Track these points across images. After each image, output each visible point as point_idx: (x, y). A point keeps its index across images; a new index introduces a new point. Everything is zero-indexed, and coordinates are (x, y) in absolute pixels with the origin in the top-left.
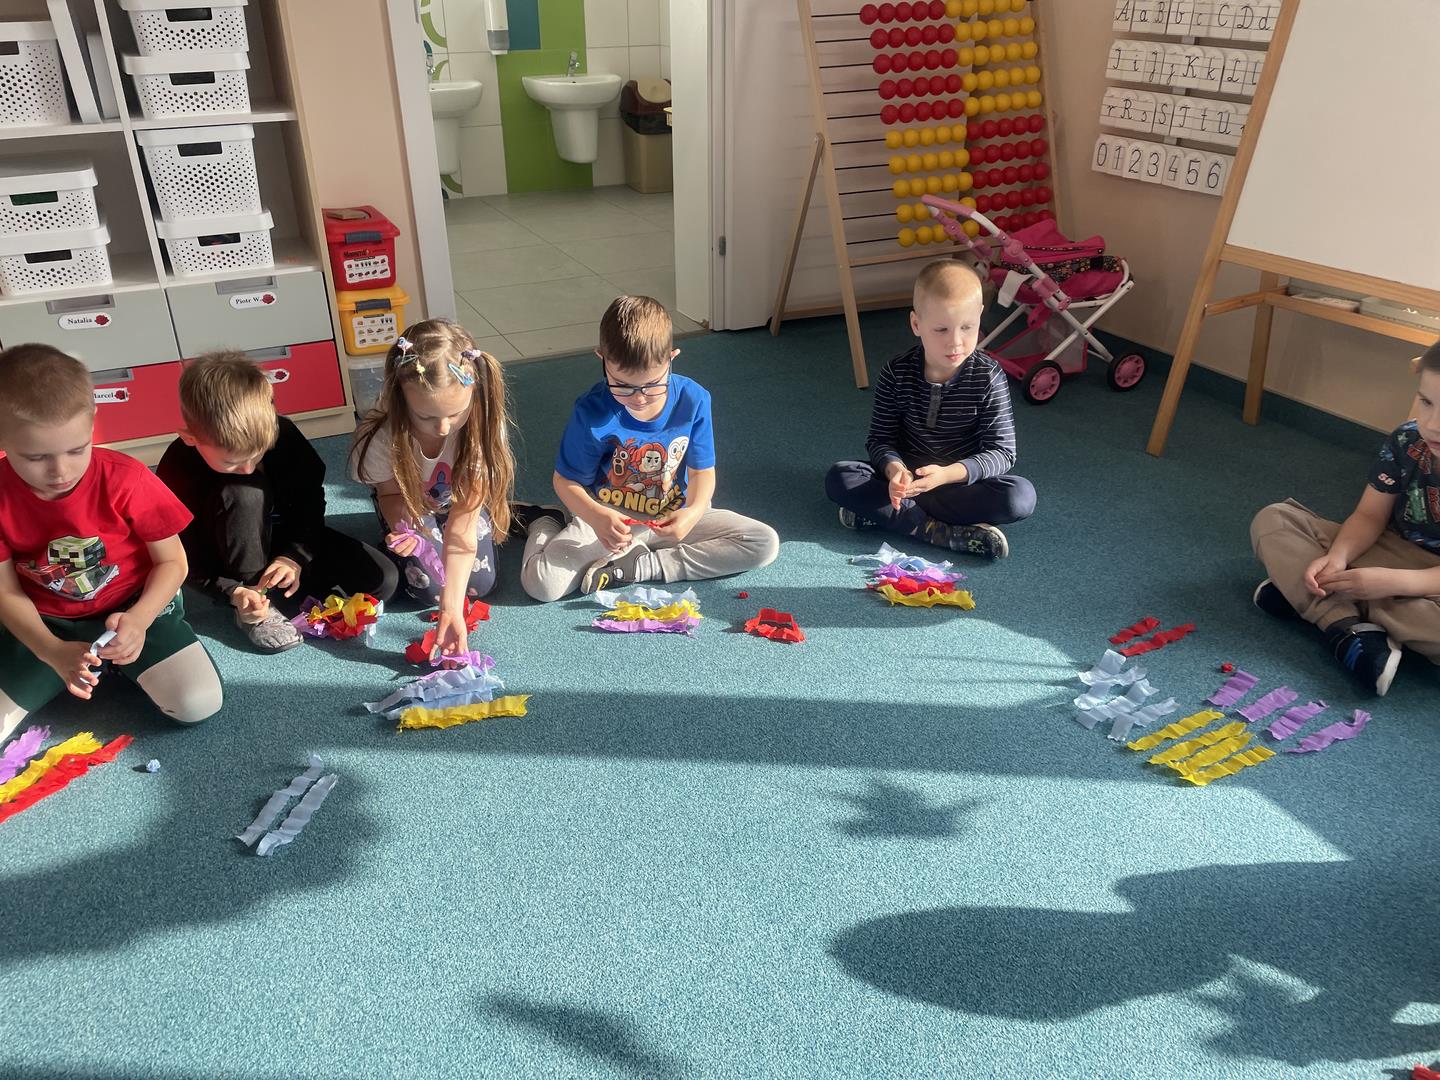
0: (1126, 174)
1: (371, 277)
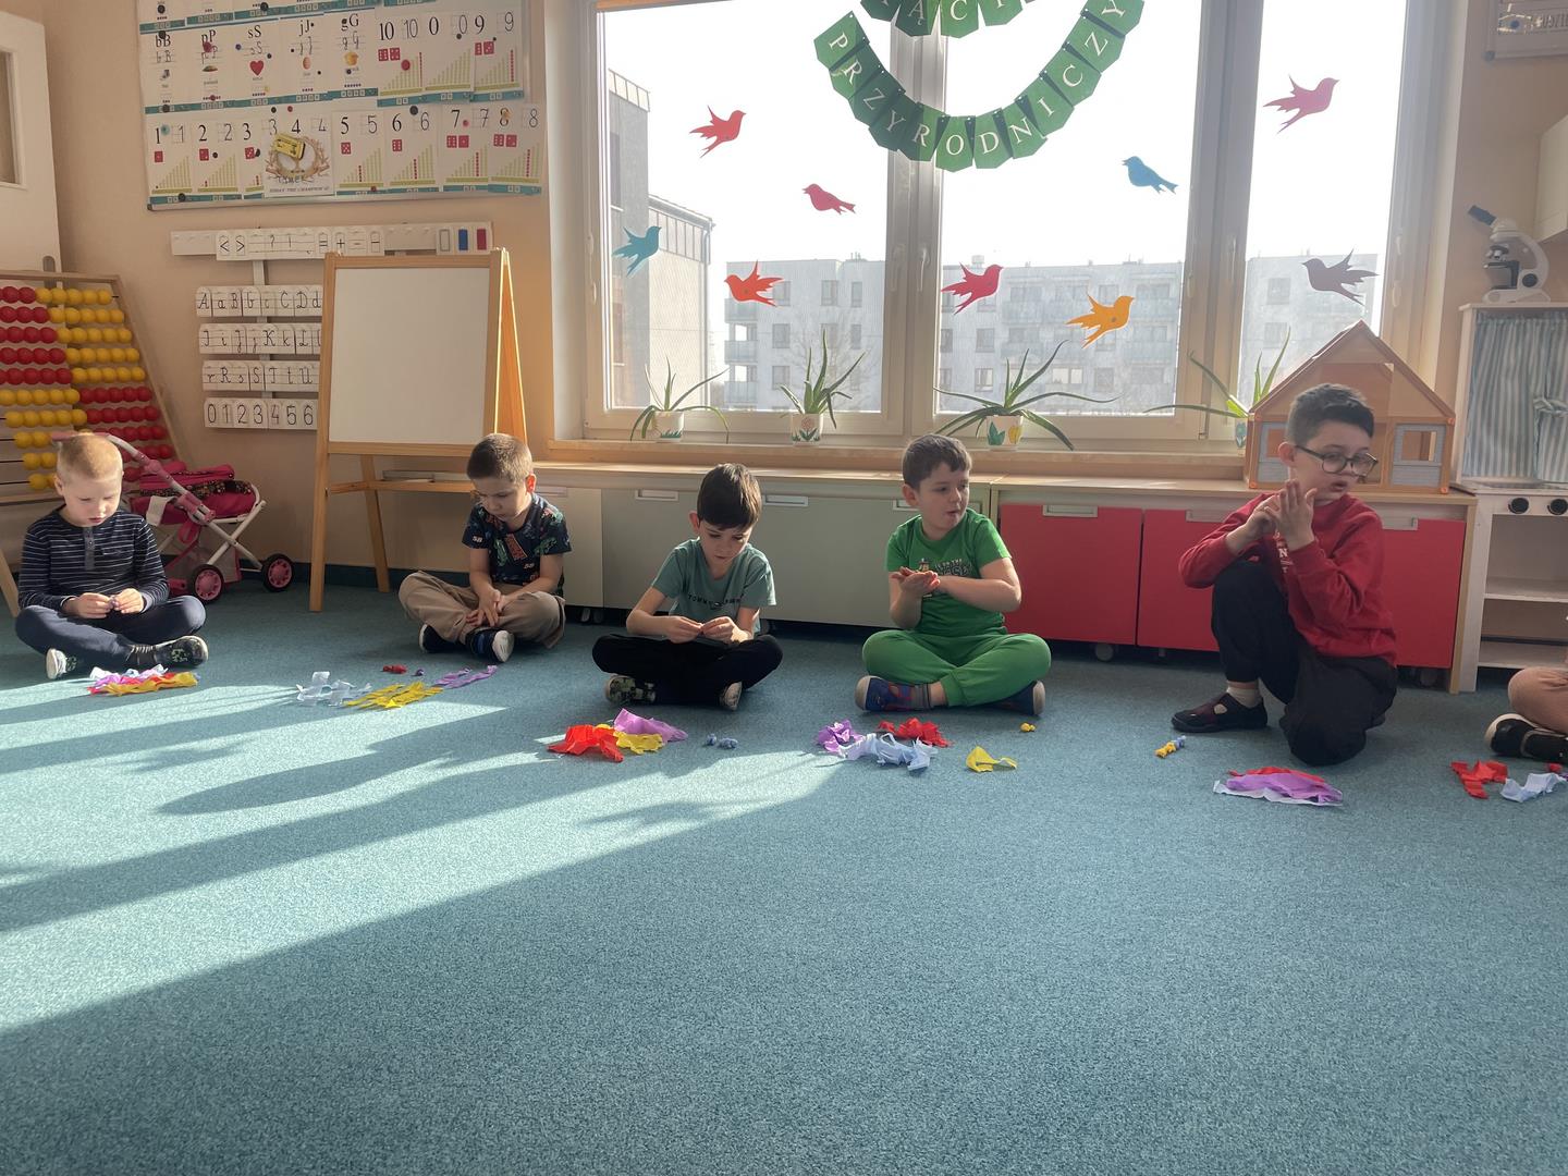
0: (237, 425)
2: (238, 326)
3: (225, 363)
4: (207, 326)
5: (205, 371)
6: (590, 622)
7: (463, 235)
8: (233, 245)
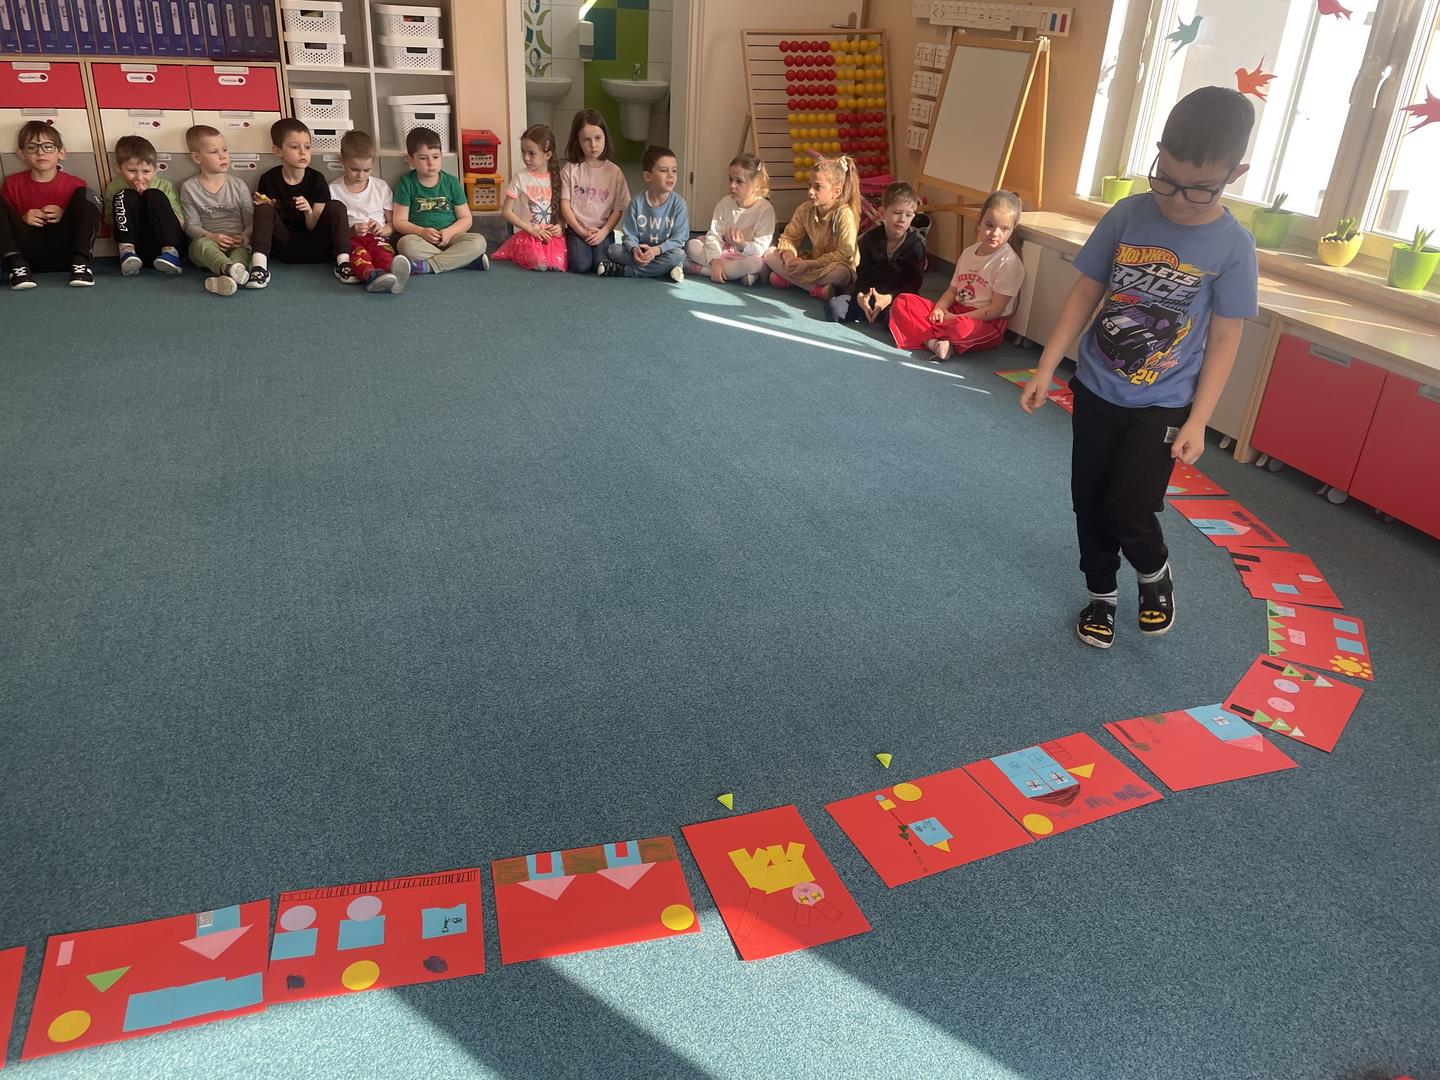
1: (483, 166)
2: (931, 74)
3: (920, 101)
4: (918, 73)
5: (911, 106)
6: (1021, 346)
7: (1054, 16)
8: (939, 14)
